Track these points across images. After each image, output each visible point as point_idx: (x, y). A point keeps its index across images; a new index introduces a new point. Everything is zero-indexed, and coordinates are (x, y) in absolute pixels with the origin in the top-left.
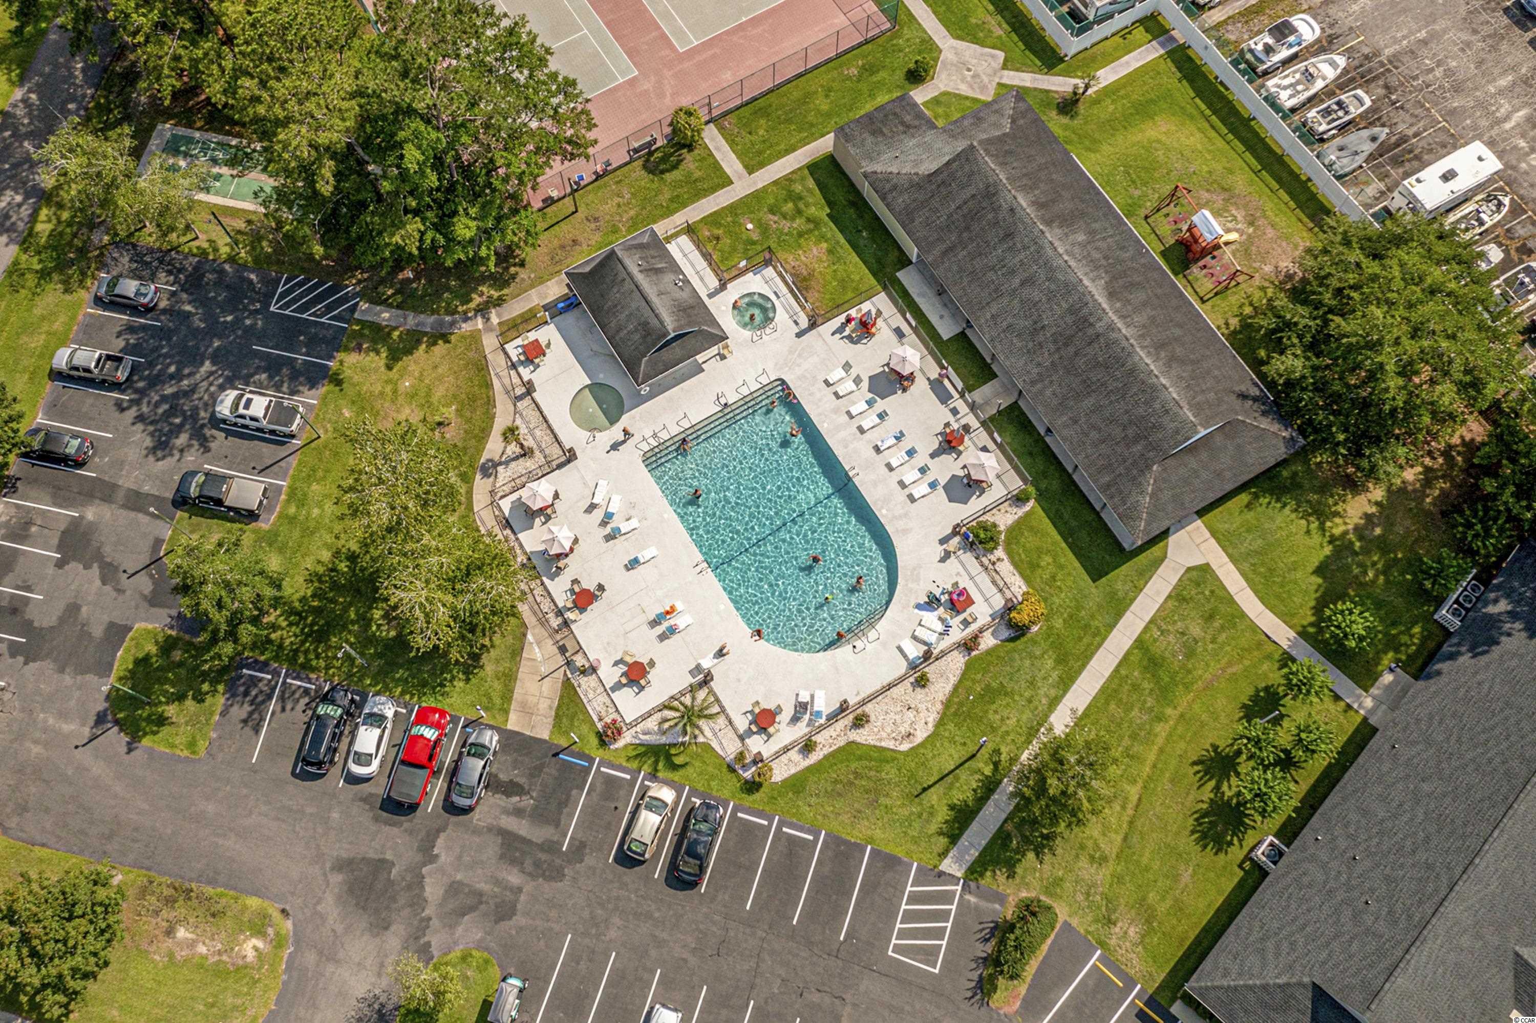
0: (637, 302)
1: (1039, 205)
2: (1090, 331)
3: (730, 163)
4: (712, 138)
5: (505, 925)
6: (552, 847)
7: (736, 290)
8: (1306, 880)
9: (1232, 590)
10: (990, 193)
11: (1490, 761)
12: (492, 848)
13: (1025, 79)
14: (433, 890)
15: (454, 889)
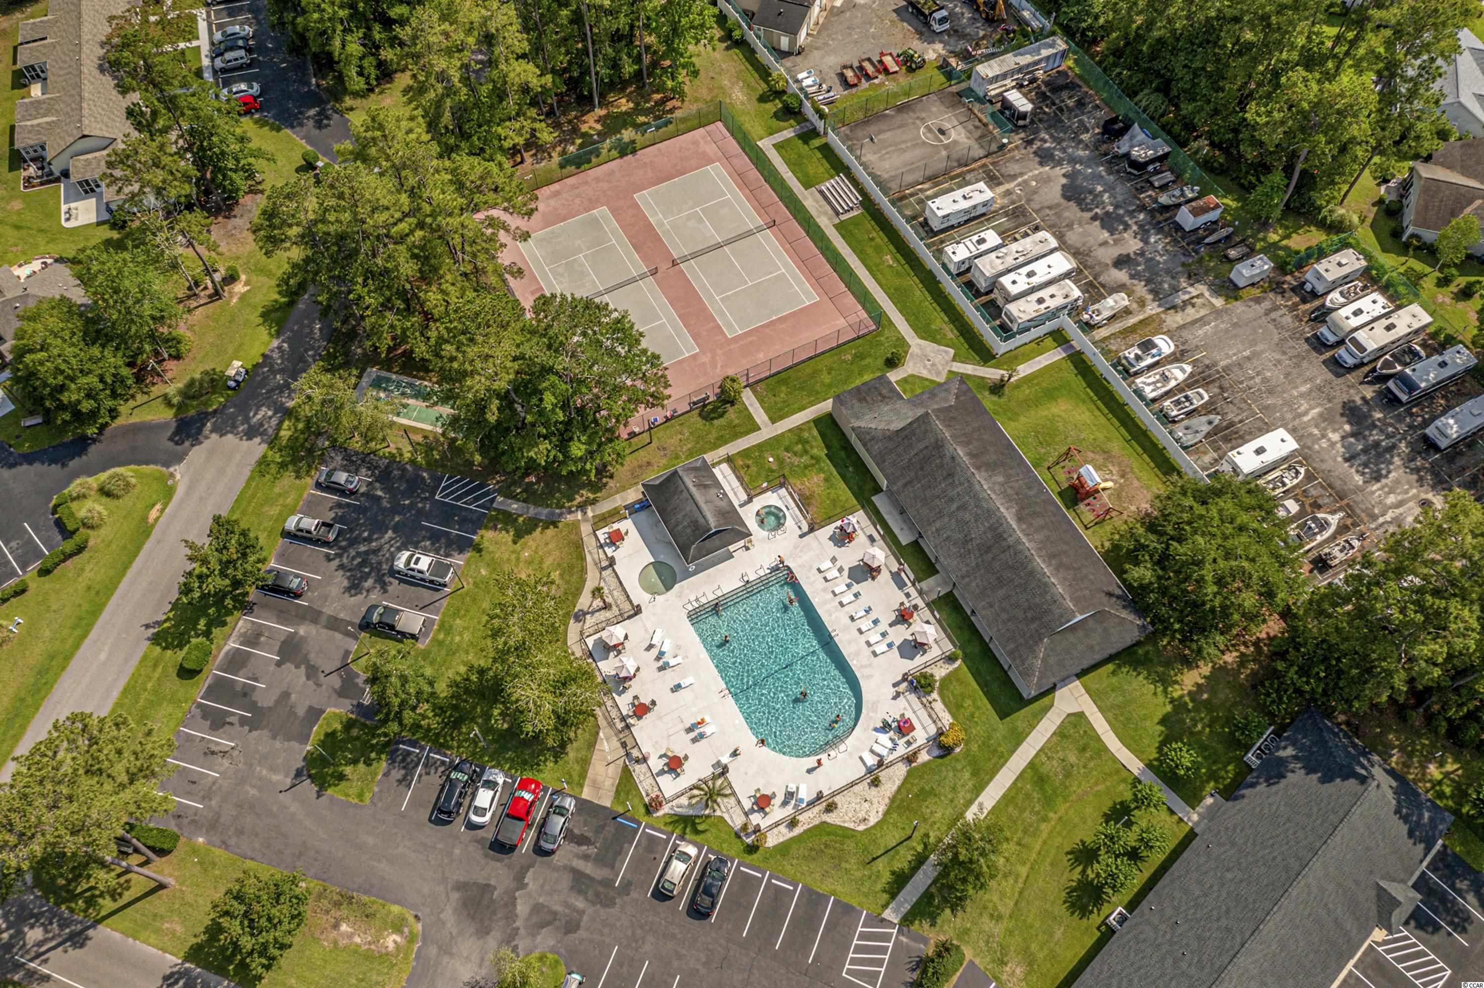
0: (690, 506)
1: (971, 455)
2: (1004, 544)
3: (759, 415)
4: (748, 398)
5: (571, 936)
6: (608, 883)
7: (759, 503)
8: (1142, 936)
9: (1100, 732)
10: (939, 445)
11: (1274, 858)
12: (566, 881)
13: (968, 369)
14: (522, 908)
15: (537, 909)
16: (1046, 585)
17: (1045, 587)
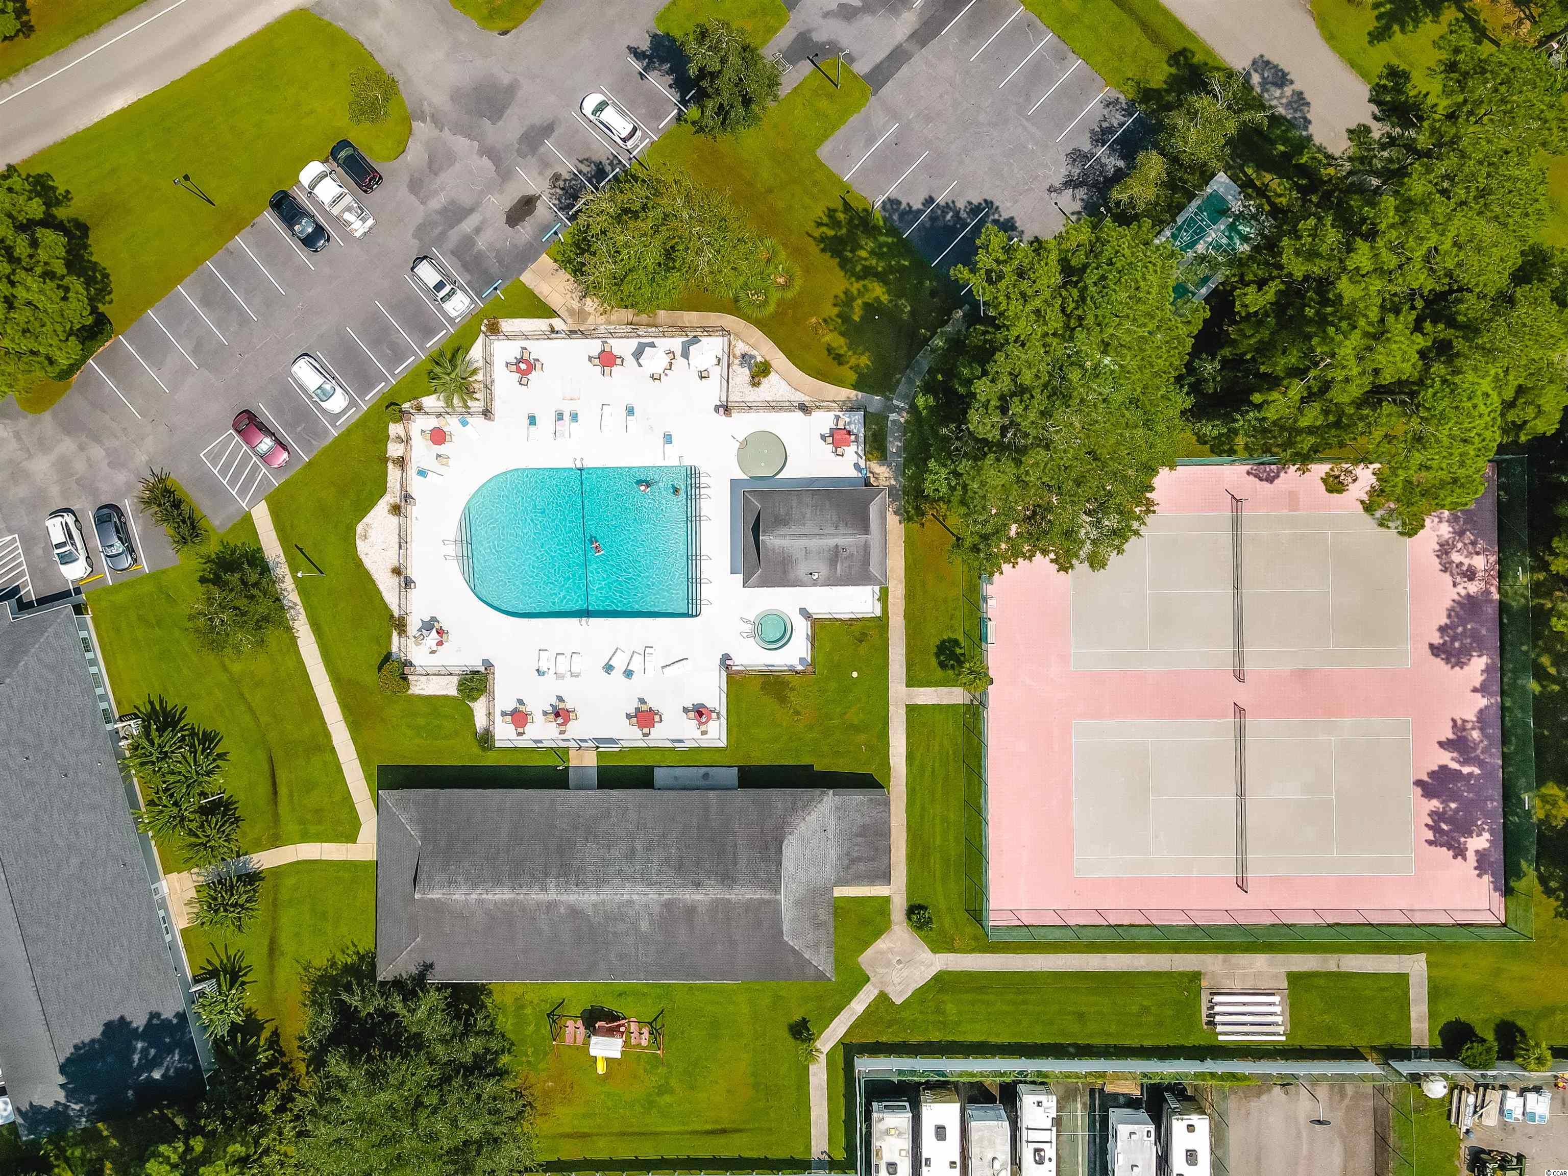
0: (810, 528)
3: (927, 696)
7: (802, 628)
16: (475, 886)
17: (475, 882)
